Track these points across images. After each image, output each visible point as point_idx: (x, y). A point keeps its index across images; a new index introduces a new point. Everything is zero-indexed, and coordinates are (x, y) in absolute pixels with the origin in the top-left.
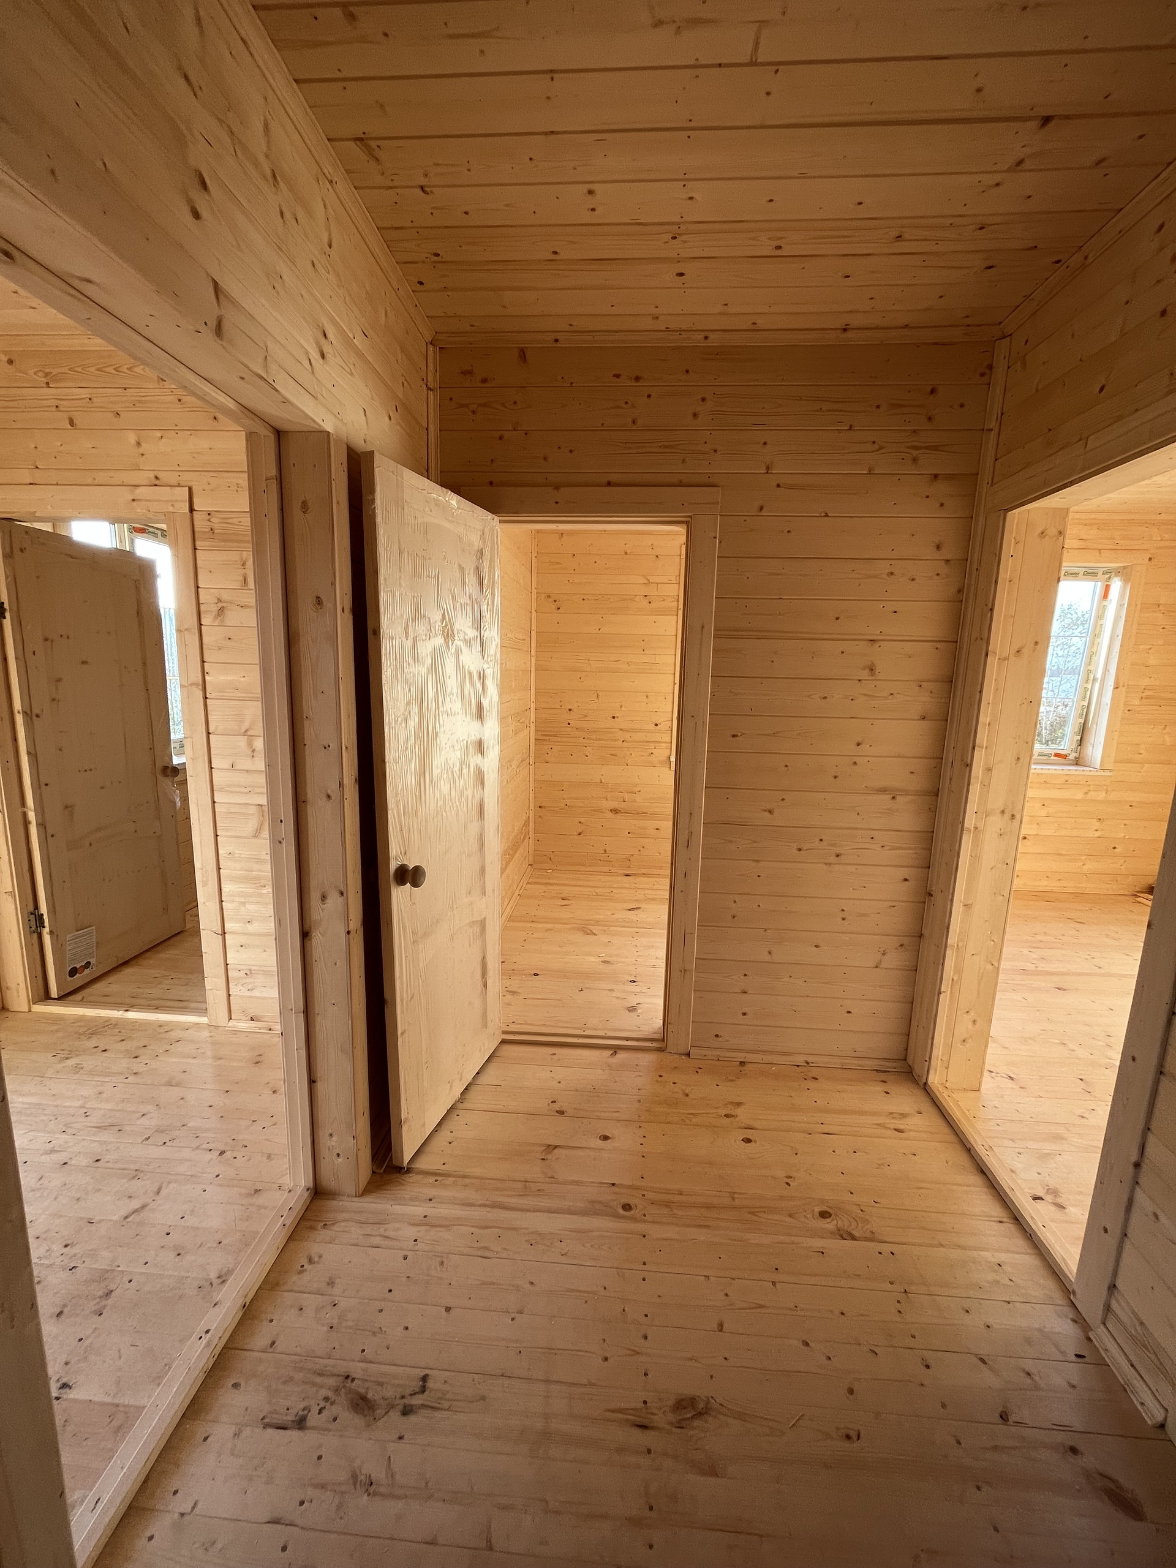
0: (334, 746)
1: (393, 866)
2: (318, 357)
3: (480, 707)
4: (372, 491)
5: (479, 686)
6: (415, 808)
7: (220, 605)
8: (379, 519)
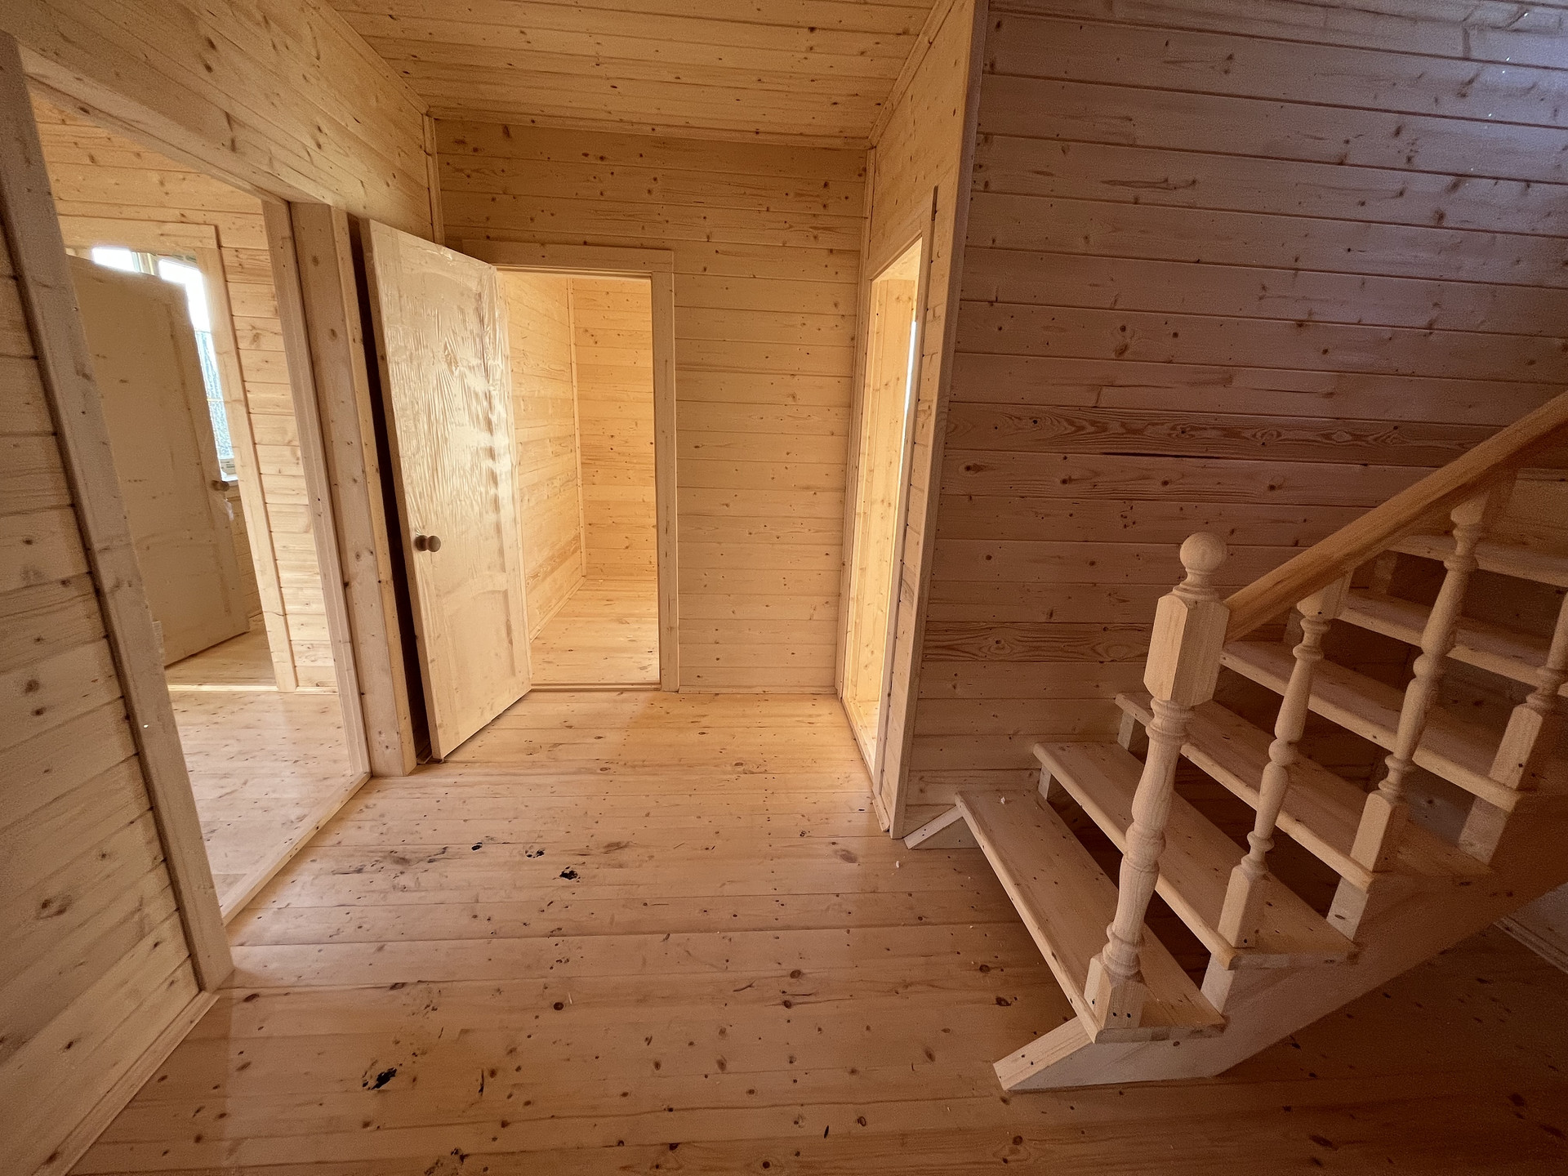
0: (355, 442)
1: (414, 536)
2: (315, 147)
3: (489, 423)
4: (371, 251)
5: (485, 404)
6: (429, 493)
7: (255, 332)
8: (379, 271)
